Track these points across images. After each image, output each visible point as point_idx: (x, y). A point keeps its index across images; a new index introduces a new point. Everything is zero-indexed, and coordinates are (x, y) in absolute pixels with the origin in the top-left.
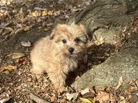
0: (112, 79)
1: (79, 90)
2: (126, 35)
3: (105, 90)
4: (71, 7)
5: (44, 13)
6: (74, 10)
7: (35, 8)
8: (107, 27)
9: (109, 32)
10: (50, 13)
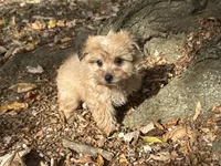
0: (185, 107)
1: (138, 127)
2: (195, 45)
3: (177, 124)
4: (90, 14)
5: (51, 24)
6: (97, 18)
7: (34, 17)
8: (164, 35)
9: (167, 42)
10: (61, 23)
